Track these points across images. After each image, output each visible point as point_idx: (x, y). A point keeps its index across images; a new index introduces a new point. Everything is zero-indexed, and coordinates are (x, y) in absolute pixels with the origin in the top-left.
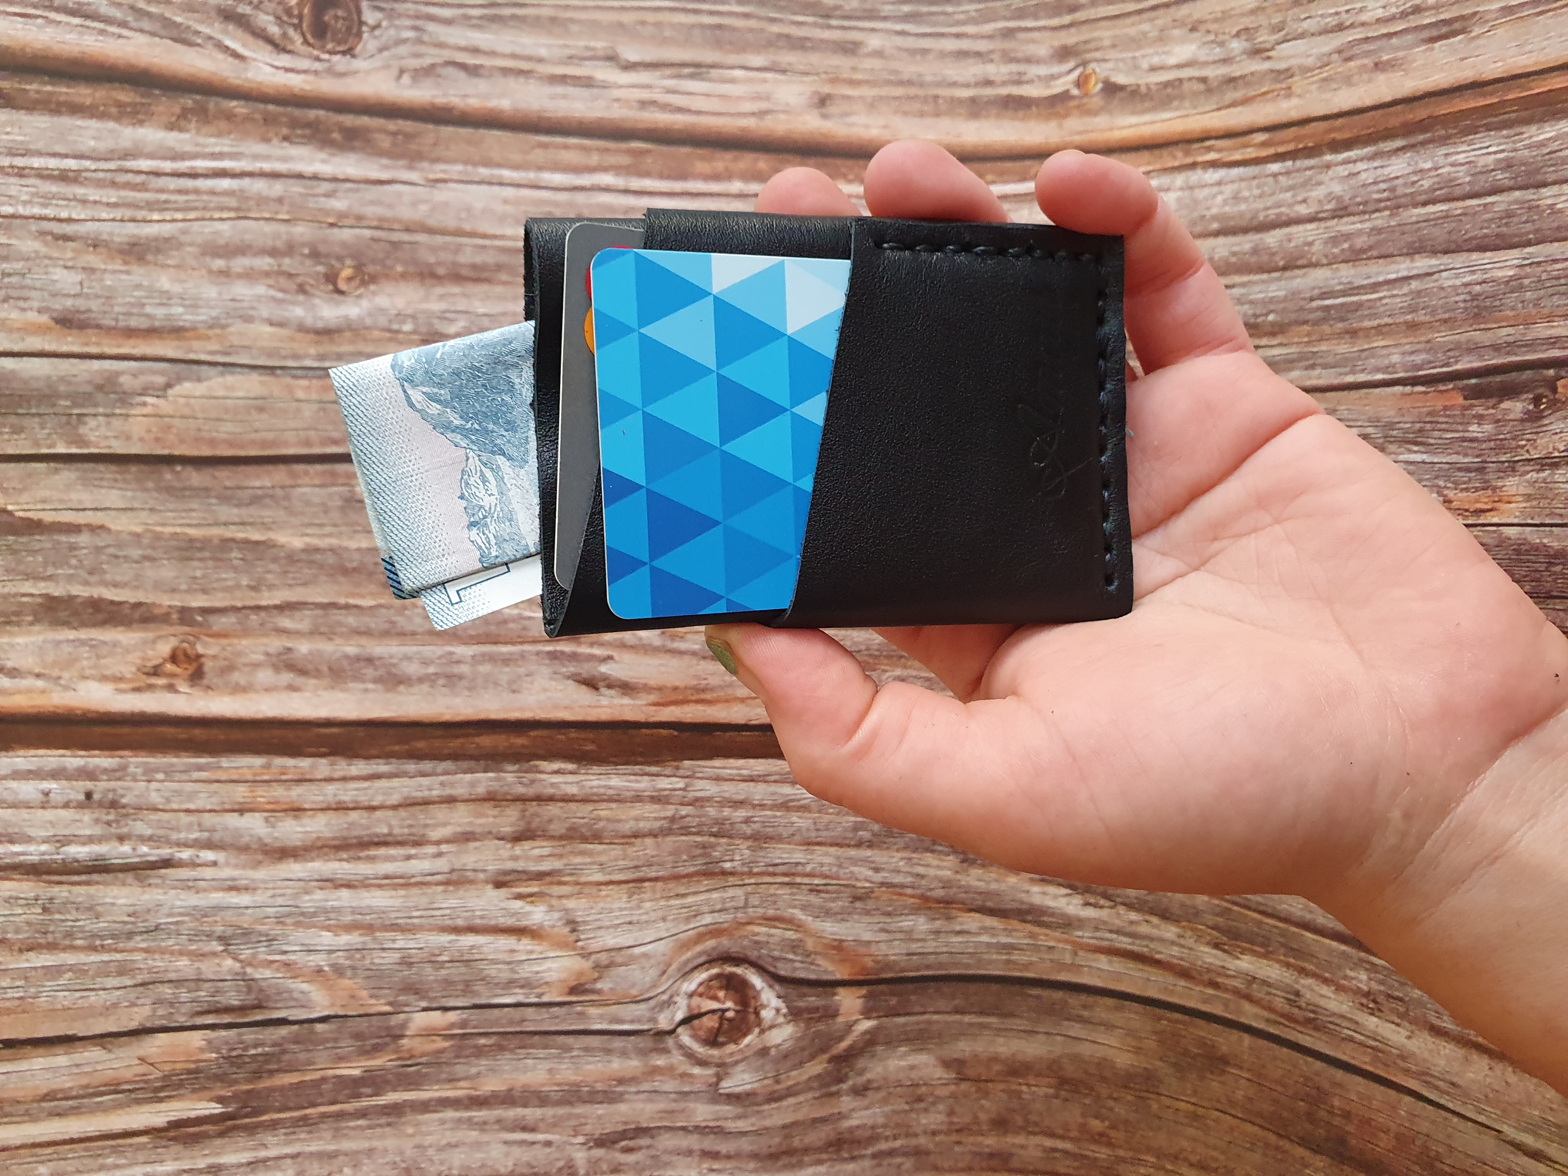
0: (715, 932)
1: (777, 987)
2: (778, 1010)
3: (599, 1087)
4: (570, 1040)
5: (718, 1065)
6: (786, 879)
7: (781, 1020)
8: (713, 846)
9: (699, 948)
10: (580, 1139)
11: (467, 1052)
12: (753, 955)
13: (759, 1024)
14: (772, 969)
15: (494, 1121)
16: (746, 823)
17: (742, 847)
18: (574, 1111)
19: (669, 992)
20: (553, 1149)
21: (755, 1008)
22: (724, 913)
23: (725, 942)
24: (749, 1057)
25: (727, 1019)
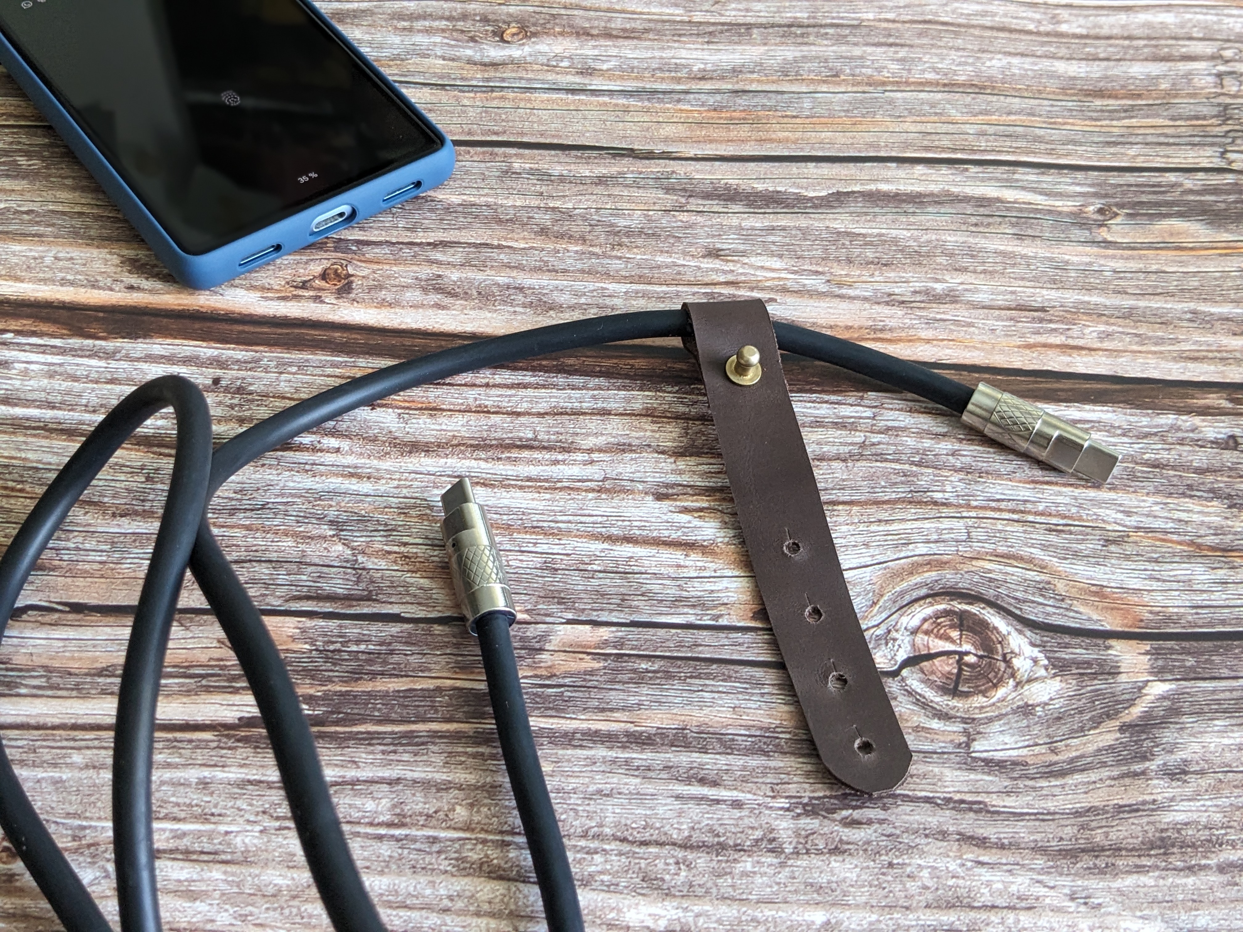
0: (934, 563)
1: (1028, 633)
2: (1035, 661)
5: (964, 721)
6: (1015, 517)
7: (1042, 672)
8: (916, 475)
9: (917, 579)
10: (783, 803)
12: (990, 594)
13: (1013, 675)
14: (1018, 612)
15: (661, 767)
16: (953, 455)
17: (952, 479)
18: (772, 764)
19: (883, 627)
20: (745, 813)
21: (1004, 655)
22: (942, 544)
23: (948, 576)
24: (1006, 714)
25: (968, 665)
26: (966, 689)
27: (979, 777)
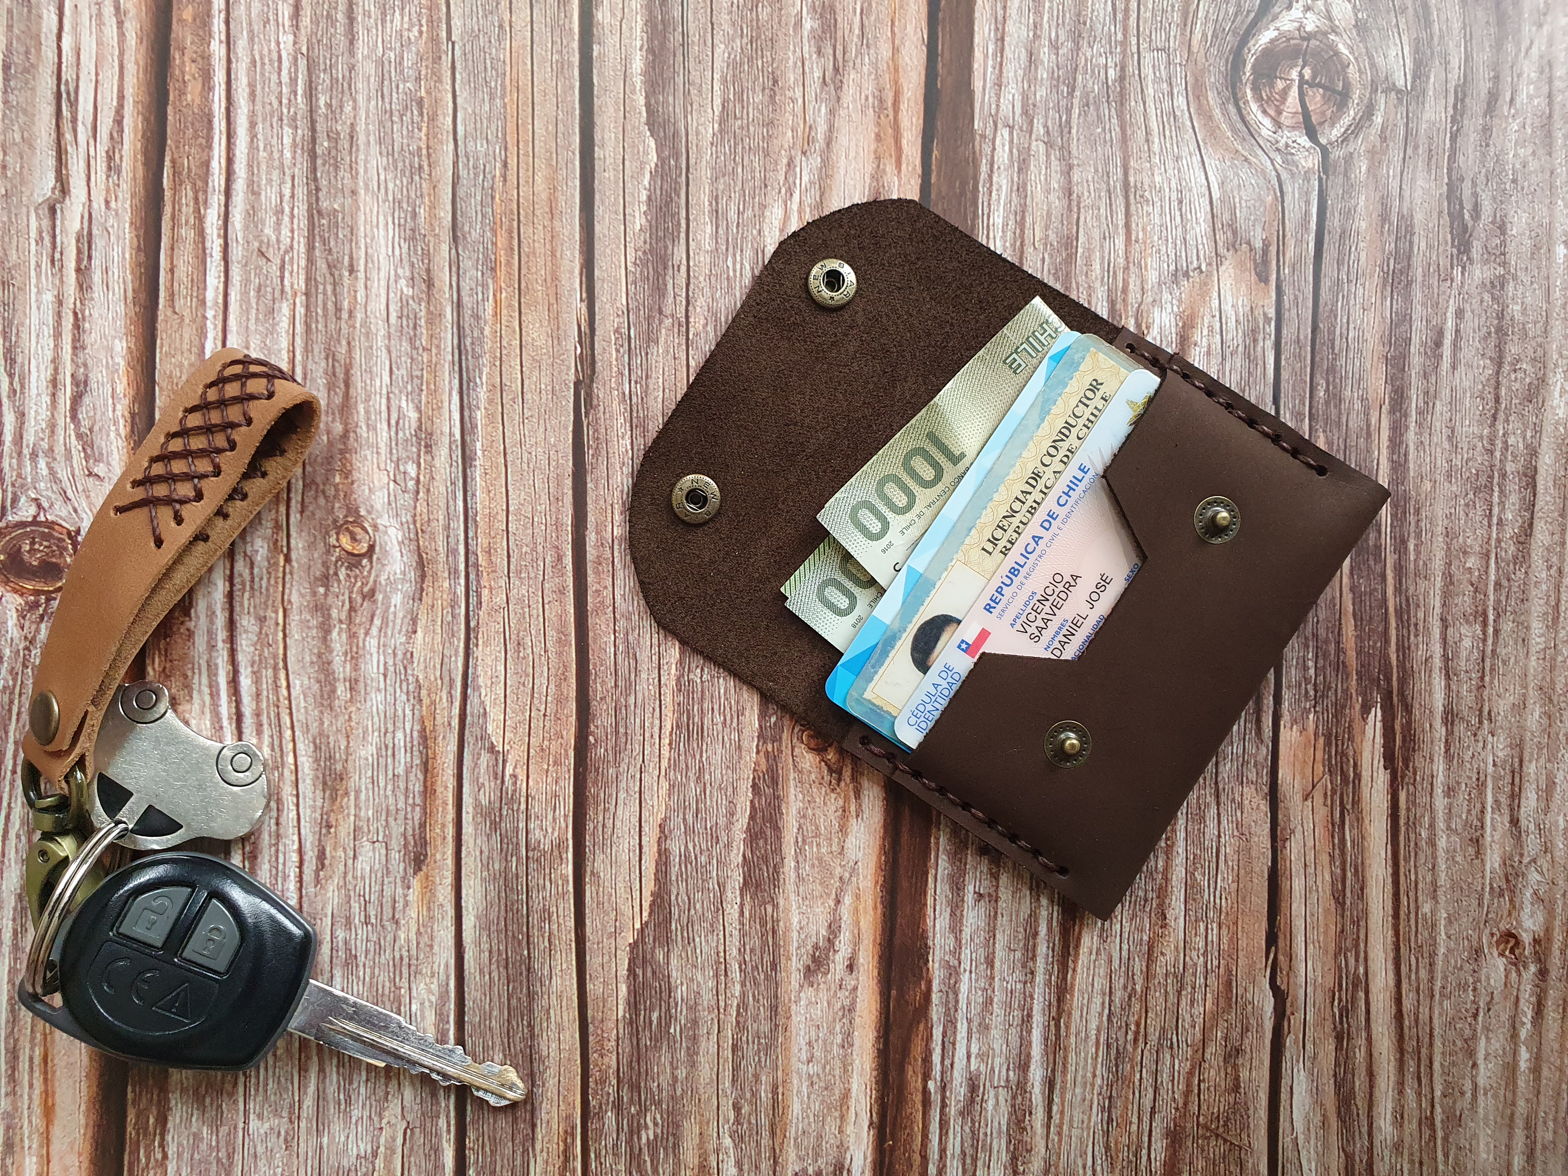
0: (1197, 91)
1: (1276, 9)
2: (1308, 8)
3: (1390, 247)
4: (1326, 284)
5: (1374, 91)
8: (1086, 95)
9: (1217, 112)
10: (1457, 272)
11: (1334, 411)
12: (1231, 41)
13: (1325, 34)
14: (1252, 15)
15: (1425, 382)
16: (1057, 49)
17: (1089, 55)
18: (1420, 279)
19: (1273, 155)
20: (1467, 307)
21: (1303, 39)
22: (1173, 79)
23: (1212, 80)
24: (1367, 48)
25: (1314, 77)
26: (1341, 84)
27: (1431, 86)
